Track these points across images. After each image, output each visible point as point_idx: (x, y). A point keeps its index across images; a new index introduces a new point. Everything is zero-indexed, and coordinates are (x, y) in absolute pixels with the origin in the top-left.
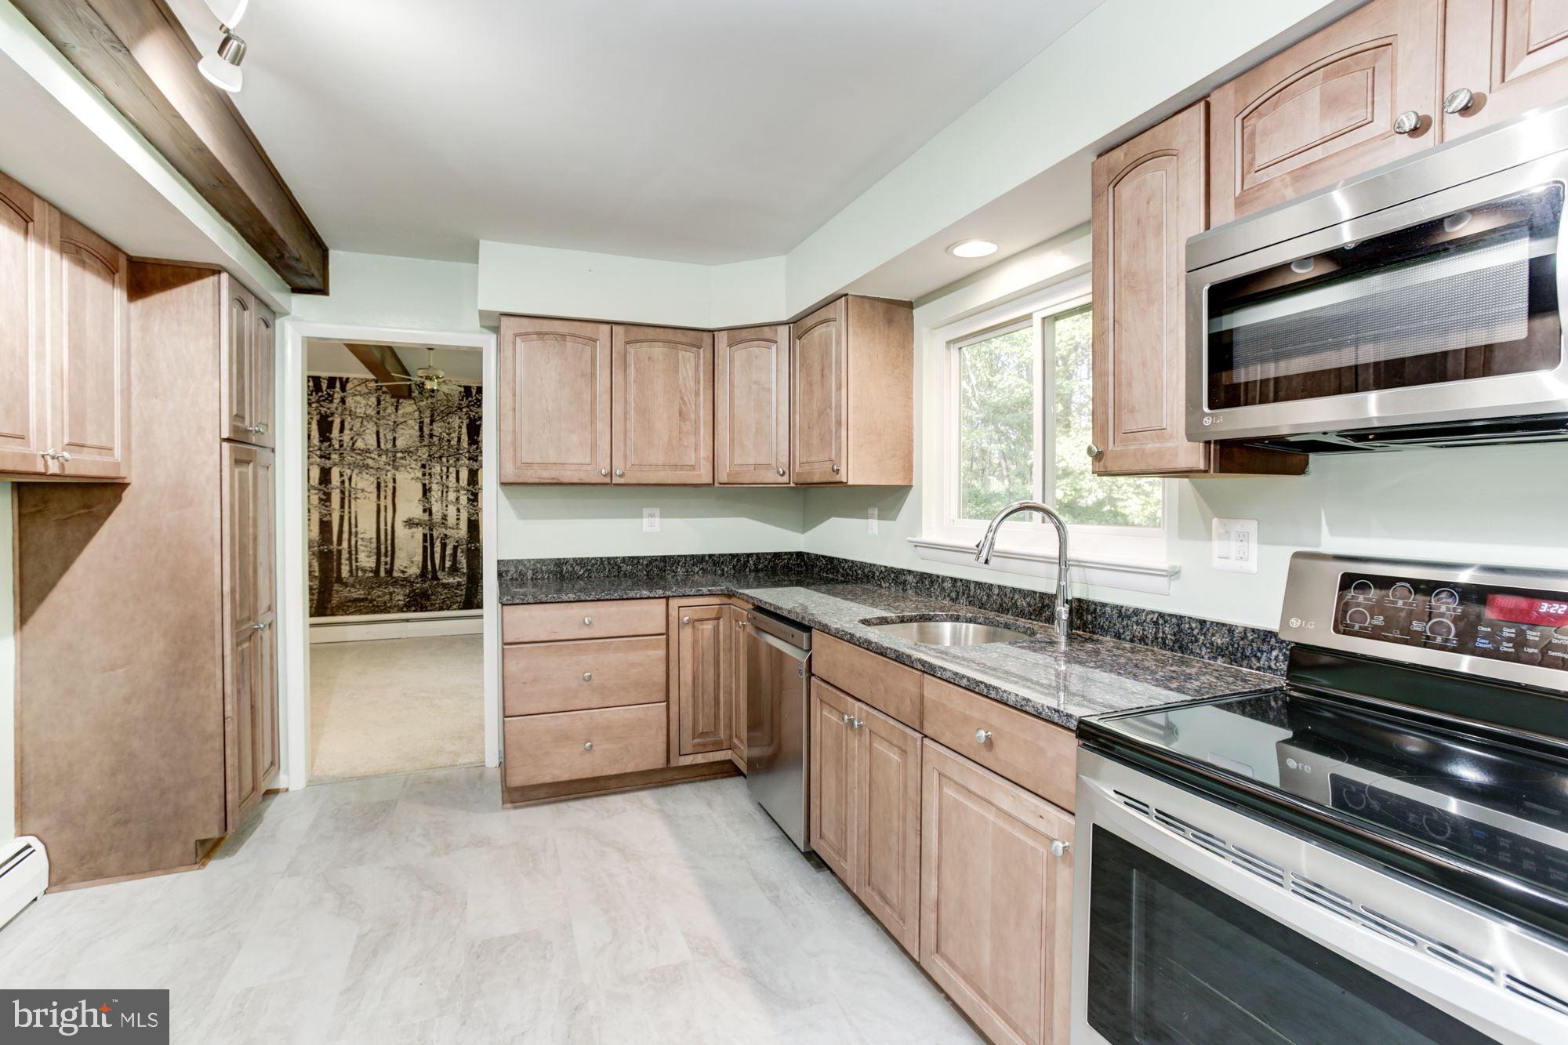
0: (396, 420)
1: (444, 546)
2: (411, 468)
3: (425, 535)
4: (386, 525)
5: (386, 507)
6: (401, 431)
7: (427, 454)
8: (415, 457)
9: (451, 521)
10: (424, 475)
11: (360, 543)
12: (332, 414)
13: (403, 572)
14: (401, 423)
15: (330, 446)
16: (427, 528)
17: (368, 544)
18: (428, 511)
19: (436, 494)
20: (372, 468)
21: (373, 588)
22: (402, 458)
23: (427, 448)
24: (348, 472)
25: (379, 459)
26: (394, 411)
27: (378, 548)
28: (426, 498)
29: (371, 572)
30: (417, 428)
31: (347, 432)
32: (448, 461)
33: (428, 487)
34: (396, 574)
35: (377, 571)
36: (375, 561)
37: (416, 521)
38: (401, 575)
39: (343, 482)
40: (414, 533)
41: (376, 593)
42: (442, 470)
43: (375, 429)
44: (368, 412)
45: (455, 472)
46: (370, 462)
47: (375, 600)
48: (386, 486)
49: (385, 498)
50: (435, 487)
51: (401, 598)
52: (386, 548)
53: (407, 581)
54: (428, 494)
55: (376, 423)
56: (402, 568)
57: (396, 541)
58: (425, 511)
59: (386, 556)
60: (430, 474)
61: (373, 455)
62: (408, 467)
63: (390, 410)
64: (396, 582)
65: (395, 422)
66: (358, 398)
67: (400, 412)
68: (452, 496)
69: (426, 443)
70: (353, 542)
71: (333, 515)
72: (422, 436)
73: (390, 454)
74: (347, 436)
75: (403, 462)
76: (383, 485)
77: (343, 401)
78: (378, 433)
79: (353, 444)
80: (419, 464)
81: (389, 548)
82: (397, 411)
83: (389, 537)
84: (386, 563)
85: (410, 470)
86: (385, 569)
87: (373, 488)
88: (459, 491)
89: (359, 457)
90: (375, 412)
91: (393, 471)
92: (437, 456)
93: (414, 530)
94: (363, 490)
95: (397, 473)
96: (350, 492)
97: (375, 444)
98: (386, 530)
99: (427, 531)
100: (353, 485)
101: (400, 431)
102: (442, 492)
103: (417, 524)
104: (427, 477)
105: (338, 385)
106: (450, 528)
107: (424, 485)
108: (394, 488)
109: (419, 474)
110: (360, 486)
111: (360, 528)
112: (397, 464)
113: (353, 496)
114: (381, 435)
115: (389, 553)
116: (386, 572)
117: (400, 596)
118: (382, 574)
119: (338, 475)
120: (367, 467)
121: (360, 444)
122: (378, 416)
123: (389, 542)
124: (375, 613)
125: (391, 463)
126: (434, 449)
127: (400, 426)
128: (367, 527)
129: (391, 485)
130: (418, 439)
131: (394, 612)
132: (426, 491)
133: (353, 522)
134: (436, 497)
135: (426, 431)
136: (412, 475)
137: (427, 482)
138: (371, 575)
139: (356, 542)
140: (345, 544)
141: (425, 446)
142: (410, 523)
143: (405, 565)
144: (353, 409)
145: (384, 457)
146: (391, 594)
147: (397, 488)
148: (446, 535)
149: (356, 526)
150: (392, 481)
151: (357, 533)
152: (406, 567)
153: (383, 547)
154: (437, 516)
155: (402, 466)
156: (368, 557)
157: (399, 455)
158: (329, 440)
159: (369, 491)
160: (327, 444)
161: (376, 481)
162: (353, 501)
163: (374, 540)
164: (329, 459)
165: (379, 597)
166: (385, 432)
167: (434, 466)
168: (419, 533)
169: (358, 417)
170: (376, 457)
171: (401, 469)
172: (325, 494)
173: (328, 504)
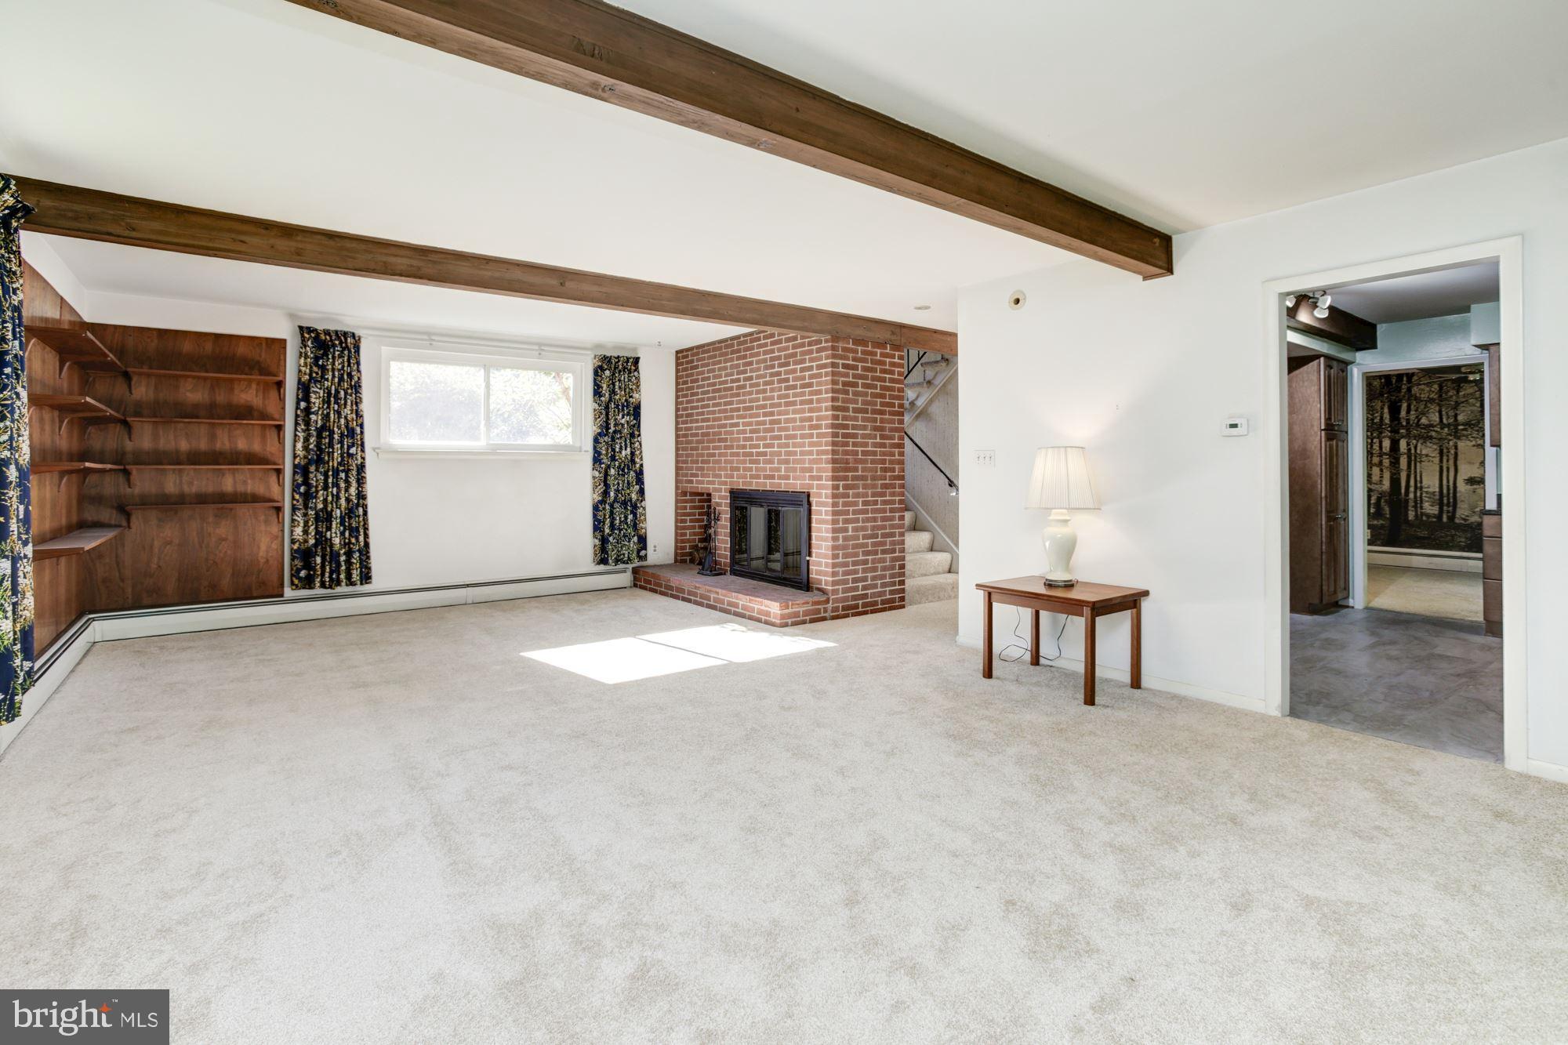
2: (1472, 437)
4: (1448, 482)
5: (1448, 468)
6: (1463, 409)
11: (1424, 495)
12: (1400, 401)
13: (1465, 520)
15: (1398, 424)
17: (1432, 496)
20: (1434, 438)
22: (1463, 429)
24: (1414, 442)
25: (1441, 431)
26: (1455, 393)
27: (1441, 500)
29: (1434, 517)
31: (1412, 412)
34: (1457, 520)
35: (1439, 517)
36: (1438, 509)
38: (1462, 521)
39: (1409, 450)
40: (1476, 489)
41: (1441, 534)
44: (1431, 397)
46: (1433, 434)
47: (1438, 539)
49: (1448, 461)
53: (1469, 528)
55: (1439, 404)
56: (1462, 515)
57: (1458, 495)
59: (1448, 506)
61: (1436, 429)
62: (1469, 437)
64: (1457, 527)
66: (1421, 387)
70: (1418, 494)
71: (1401, 474)
73: (1452, 427)
74: (1413, 415)
75: (1464, 432)
76: (1445, 451)
77: (1409, 390)
78: (1440, 412)
79: (1419, 421)
81: (1452, 501)
83: (1451, 491)
84: (1448, 512)
85: (1472, 439)
86: (1447, 515)
87: (1436, 454)
89: (1424, 430)
91: (1454, 440)
93: (1476, 486)
94: (1427, 456)
95: (1458, 442)
96: (1415, 457)
97: (1438, 420)
98: (1448, 486)
100: (1419, 452)
101: (1461, 408)
105: (1405, 379)
108: (1456, 454)
110: (1424, 452)
111: (1425, 484)
112: (1458, 435)
113: (1418, 460)
114: (1444, 413)
115: (1452, 504)
116: (1449, 519)
117: (1460, 536)
118: (1445, 519)
119: (1406, 444)
120: (1431, 437)
121: (1424, 421)
122: (1439, 399)
124: (1437, 549)
127: (1461, 405)
128: (1431, 481)
129: (1452, 452)
133: (1418, 479)
136: (1474, 443)
138: (1435, 519)
139: (1422, 493)
140: (1411, 496)
142: (1472, 481)
143: (1466, 514)
144: (1418, 395)
145: (1446, 429)
146: (1453, 535)
149: (1421, 482)
150: (1454, 447)
151: (1421, 488)
152: (1467, 516)
153: (1445, 499)
155: (1464, 436)
156: (1432, 506)
157: (1460, 427)
158: (1399, 419)
159: (1433, 455)
160: (1396, 422)
162: (1418, 464)
163: (1438, 493)
164: (1399, 433)
165: (1443, 537)
166: (1447, 410)
169: (1422, 401)
170: (1439, 430)
171: (1462, 438)
172: (1395, 458)
173: (1397, 466)
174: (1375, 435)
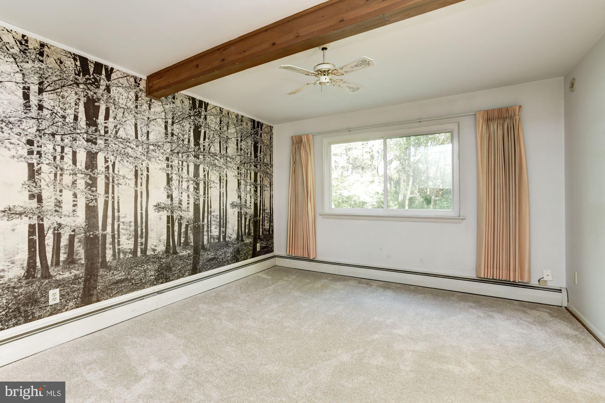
0: (150, 117)
1: (180, 225)
2: (159, 160)
3: (168, 217)
4: (142, 210)
5: (141, 193)
6: (153, 127)
7: (170, 149)
8: (162, 151)
9: (184, 205)
10: (168, 166)
11: (121, 226)
12: (98, 100)
13: (154, 250)
14: (153, 120)
15: (96, 131)
16: (170, 211)
17: (128, 228)
18: (170, 197)
19: (175, 183)
20: (132, 157)
21: (131, 268)
22: (153, 150)
23: (169, 144)
24: (112, 158)
25: (136, 149)
27: (136, 231)
28: (170, 186)
29: (130, 253)
30: (163, 126)
31: (111, 120)
32: (182, 157)
33: (170, 177)
34: (149, 253)
35: (134, 252)
36: (133, 242)
37: (163, 205)
38: (152, 253)
39: (107, 168)
40: (161, 216)
41: (134, 272)
42: (179, 163)
43: (133, 121)
44: (128, 105)
45: (186, 166)
46: (129, 150)
47: (133, 279)
48: (142, 175)
49: (141, 185)
50: (175, 177)
51: (153, 273)
52: (142, 229)
53: (157, 258)
54: (170, 183)
55: (135, 116)
56: (153, 247)
57: (149, 223)
58: (168, 197)
59: (142, 238)
60: (171, 166)
61: (132, 145)
62: (157, 158)
63: (145, 107)
64: (148, 260)
65: (148, 118)
66: (120, 89)
67: (152, 110)
68: (185, 185)
69: (169, 140)
71: (98, 200)
72: (166, 134)
73: (145, 146)
74: (111, 124)
75: (153, 153)
77: (108, 89)
78: (136, 125)
79: (117, 132)
80: (165, 158)
81: (144, 230)
82: (150, 109)
83: (144, 220)
84: (142, 244)
85: (159, 162)
86: (141, 249)
87: (132, 176)
88: (188, 181)
89: (121, 145)
90: (134, 106)
91: (147, 161)
92: (176, 152)
93: (161, 213)
94: (123, 177)
95: (150, 163)
96: (113, 178)
97: (134, 135)
98: (142, 213)
99: (170, 214)
100: (116, 172)
102: (179, 181)
103: (163, 208)
104: (170, 168)
105: (103, 72)
106: (184, 211)
107: (168, 175)
108: (148, 176)
109: (165, 166)
110: (121, 173)
111: (122, 214)
112: (150, 155)
113: (116, 182)
114: (139, 128)
115: (144, 235)
116: (141, 253)
117: (151, 270)
118: (139, 254)
119: (103, 160)
120: (128, 155)
121: (122, 134)
122: (136, 110)
123: (144, 224)
124: (133, 291)
125: (146, 154)
126: (175, 145)
127: (152, 123)
128: (127, 211)
130: (164, 136)
131: (147, 287)
132: (169, 180)
134: (175, 185)
135: (169, 131)
136: (160, 166)
137: (170, 172)
138: (131, 256)
139: (119, 226)
140: (109, 230)
141: (169, 142)
142: (159, 207)
143: (155, 244)
144: (116, 99)
145: (140, 147)
146: (145, 271)
147: (150, 176)
148: (181, 217)
149: (118, 211)
150: (146, 170)
151: (119, 217)
152: (156, 246)
153: (139, 229)
154: (176, 202)
155: (153, 157)
156: (128, 239)
157: (151, 147)
158: (96, 125)
159: (129, 177)
160: (94, 128)
161: (134, 169)
162: (116, 187)
163: (133, 224)
164: (95, 143)
165: (136, 275)
166: (142, 126)
167: (174, 160)
168: (164, 215)
169: (120, 108)
170: (134, 147)
171: (153, 159)
172: (91, 178)
173: (94, 189)
174: (66, 141)
